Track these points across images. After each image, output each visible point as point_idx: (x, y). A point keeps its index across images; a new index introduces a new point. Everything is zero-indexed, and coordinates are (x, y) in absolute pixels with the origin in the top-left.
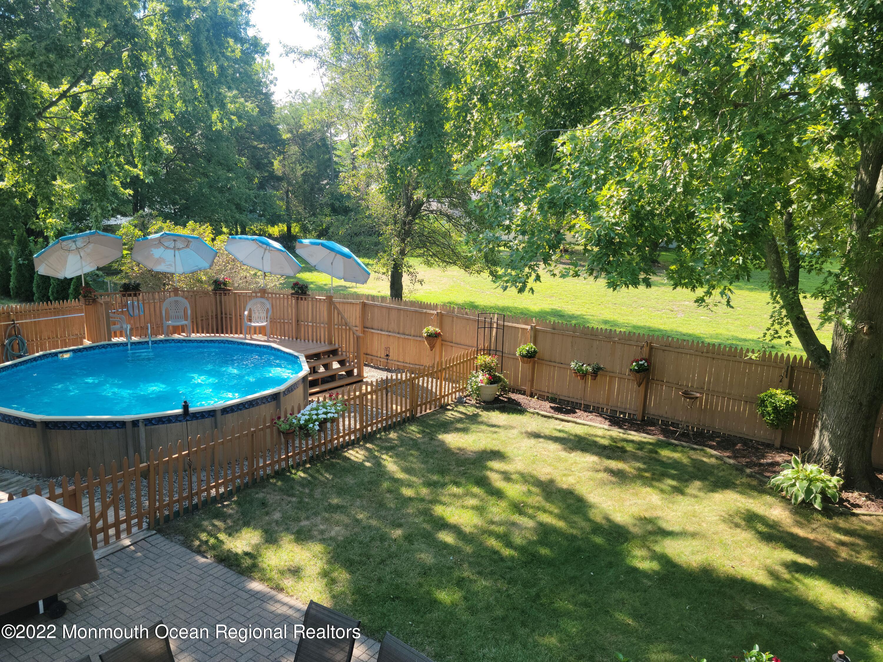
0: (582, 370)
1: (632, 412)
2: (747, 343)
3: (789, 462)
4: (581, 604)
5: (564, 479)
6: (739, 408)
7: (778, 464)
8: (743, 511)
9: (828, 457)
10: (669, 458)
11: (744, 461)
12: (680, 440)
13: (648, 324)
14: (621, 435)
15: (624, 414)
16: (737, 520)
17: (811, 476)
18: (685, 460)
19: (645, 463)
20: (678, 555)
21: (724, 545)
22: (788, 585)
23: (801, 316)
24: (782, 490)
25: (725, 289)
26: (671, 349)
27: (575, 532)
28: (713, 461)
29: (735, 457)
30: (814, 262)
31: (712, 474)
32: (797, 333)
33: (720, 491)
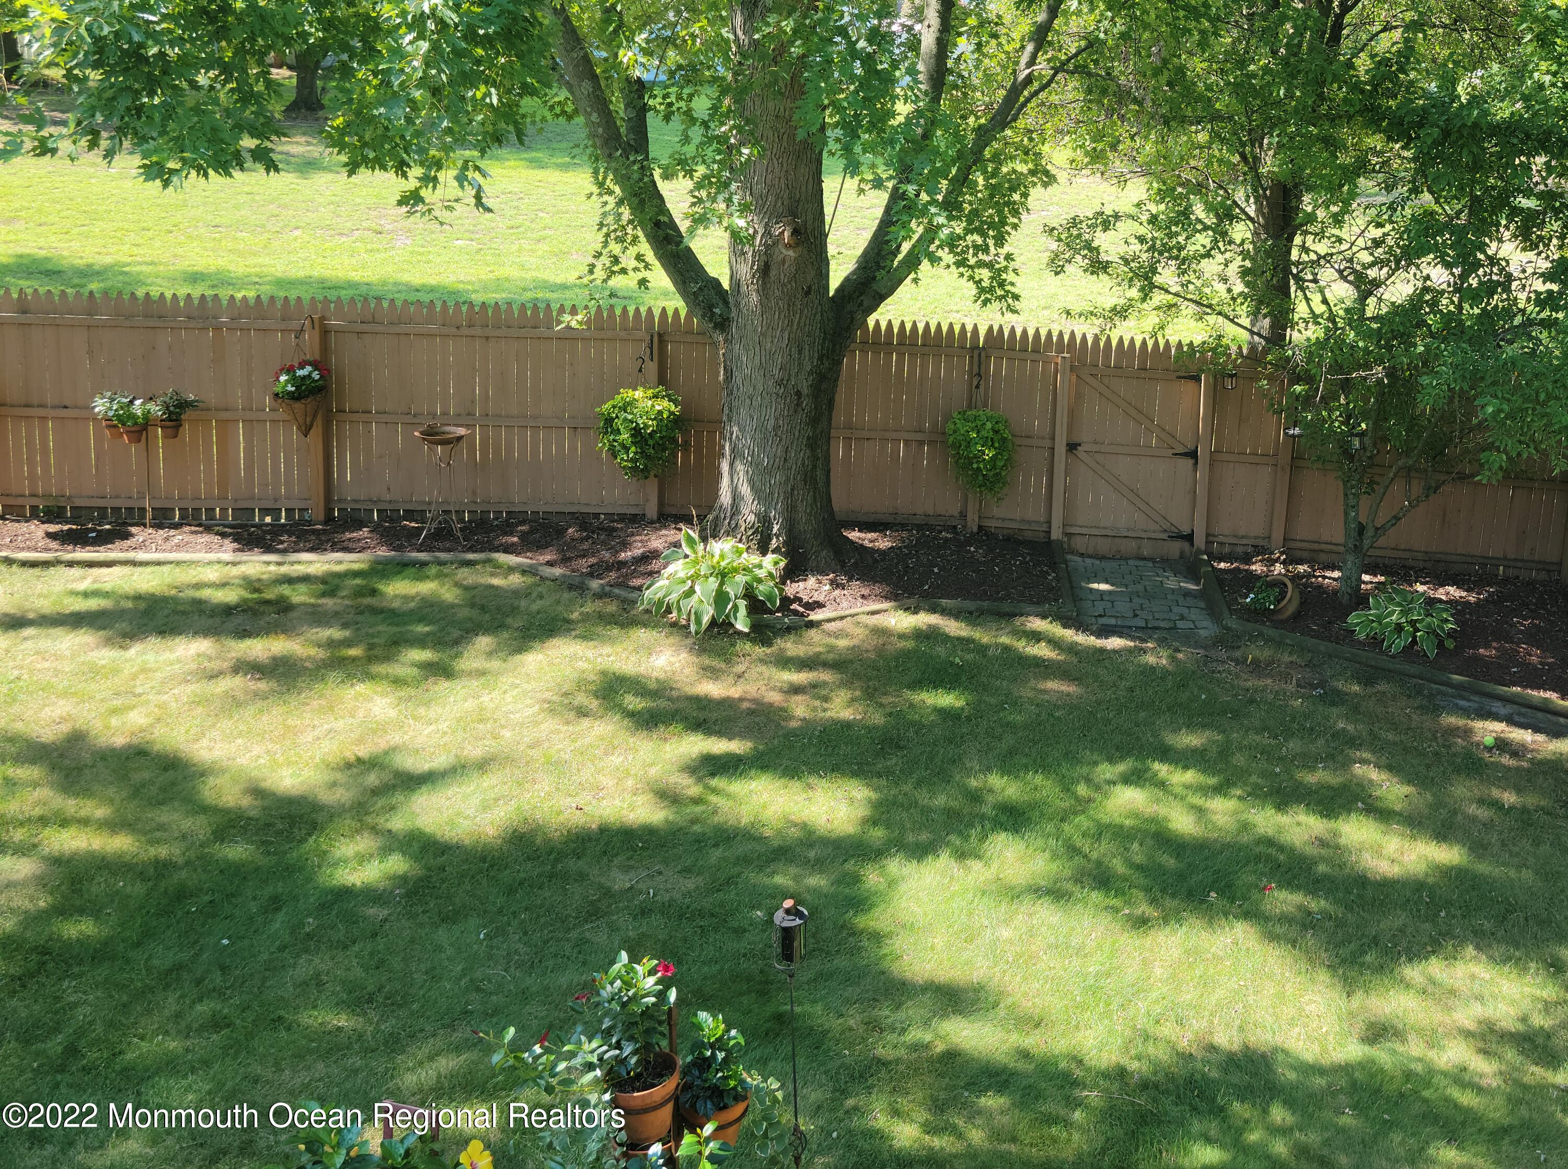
0: (133, 417)
1: (297, 505)
2: (568, 294)
3: (677, 545)
4: (202, 1029)
5: (114, 721)
6: (560, 447)
7: (654, 555)
8: (592, 677)
9: (751, 518)
10: (406, 598)
11: (583, 564)
12: (430, 549)
13: (317, 272)
14: (272, 568)
15: (275, 512)
16: (581, 699)
17: (723, 564)
18: (449, 594)
19: (345, 626)
20: (451, 823)
21: (557, 766)
22: (699, 809)
23: (663, 219)
24: (669, 611)
25: (465, 167)
26: (379, 328)
27: (163, 852)
28: (515, 580)
29: (565, 560)
30: (673, 99)
31: (514, 610)
32: (660, 257)
33: (537, 645)
